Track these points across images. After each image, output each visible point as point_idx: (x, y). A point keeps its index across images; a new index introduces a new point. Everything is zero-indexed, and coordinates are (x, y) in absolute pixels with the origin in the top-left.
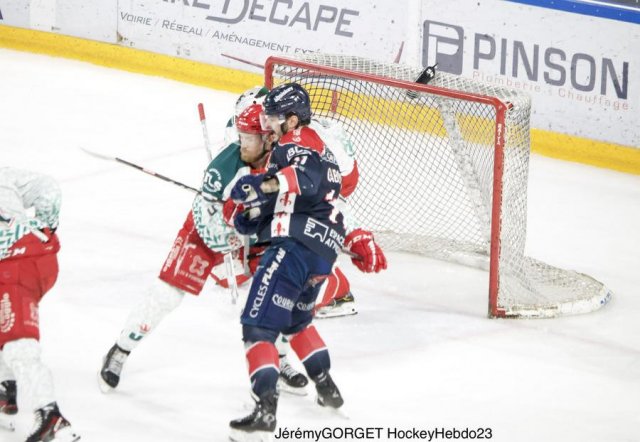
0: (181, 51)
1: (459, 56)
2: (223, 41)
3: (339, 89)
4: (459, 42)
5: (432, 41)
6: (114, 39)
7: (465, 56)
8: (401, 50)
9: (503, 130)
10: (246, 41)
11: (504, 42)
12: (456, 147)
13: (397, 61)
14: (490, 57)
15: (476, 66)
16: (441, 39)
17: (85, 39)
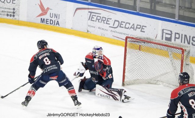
0: (102, 34)
1: (171, 38)
2: (113, 32)
3: (141, 44)
4: (171, 35)
5: (164, 34)
6: (87, 31)
7: (172, 38)
8: (156, 36)
9: (183, 56)
10: (118, 33)
11: (182, 35)
12: (171, 60)
13: (156, 38)
14: (178, 38)
15: (175, 40)
16: (166, 34)
17: (79, 31)
